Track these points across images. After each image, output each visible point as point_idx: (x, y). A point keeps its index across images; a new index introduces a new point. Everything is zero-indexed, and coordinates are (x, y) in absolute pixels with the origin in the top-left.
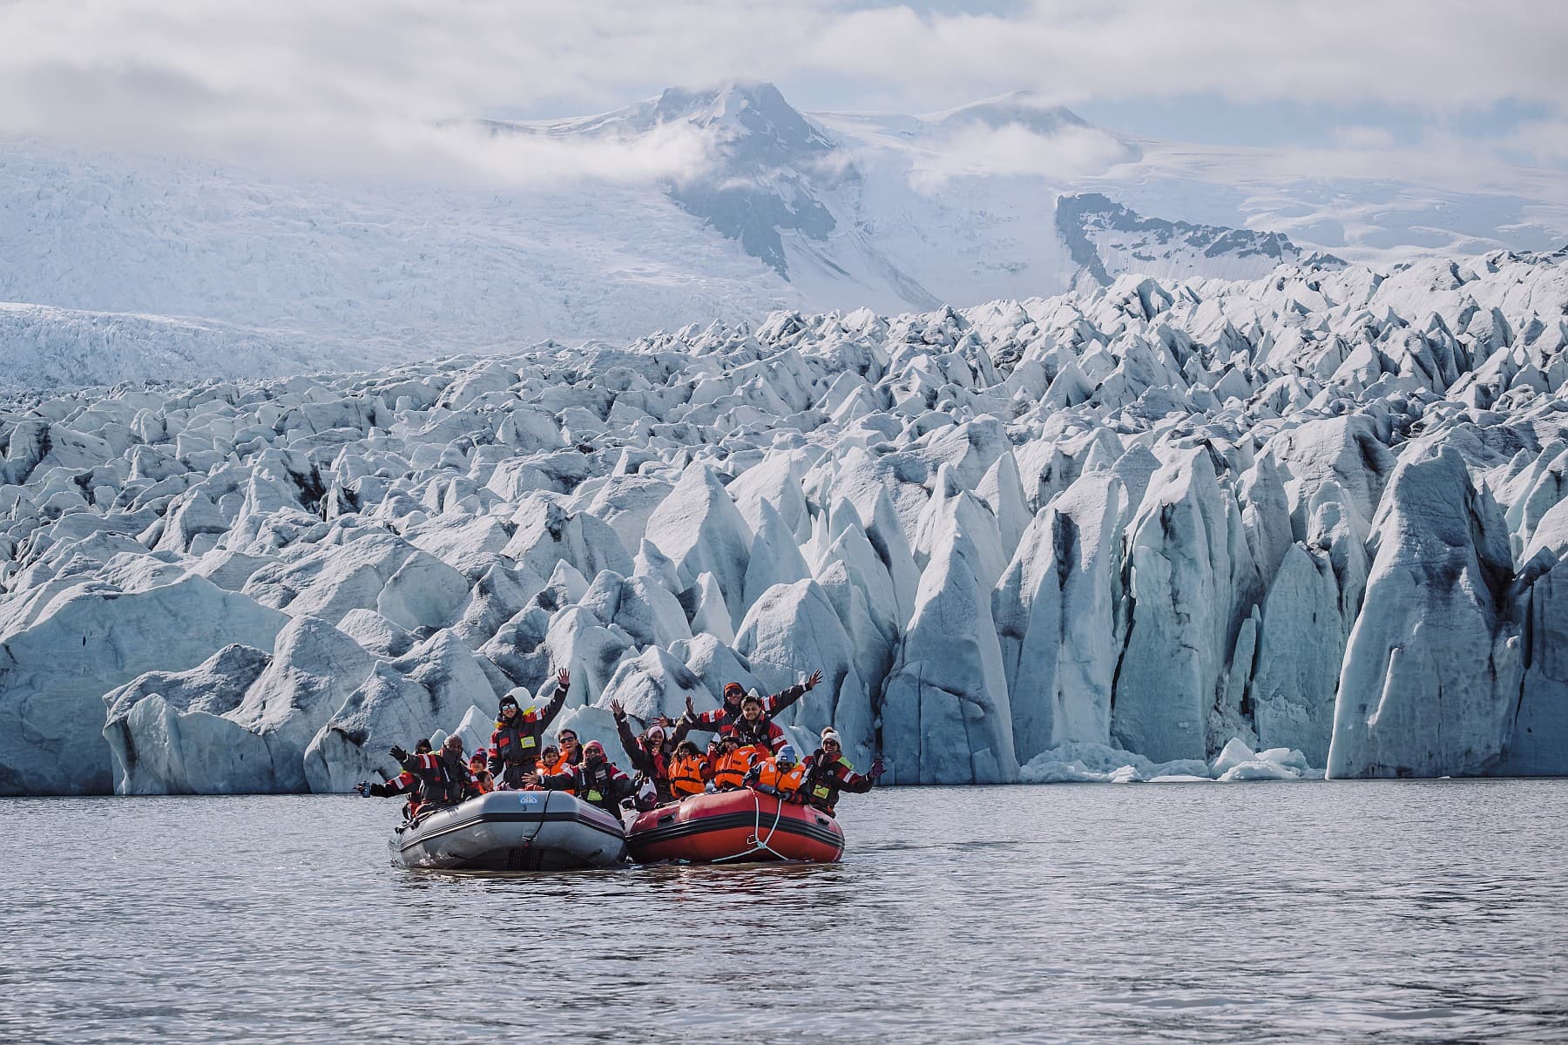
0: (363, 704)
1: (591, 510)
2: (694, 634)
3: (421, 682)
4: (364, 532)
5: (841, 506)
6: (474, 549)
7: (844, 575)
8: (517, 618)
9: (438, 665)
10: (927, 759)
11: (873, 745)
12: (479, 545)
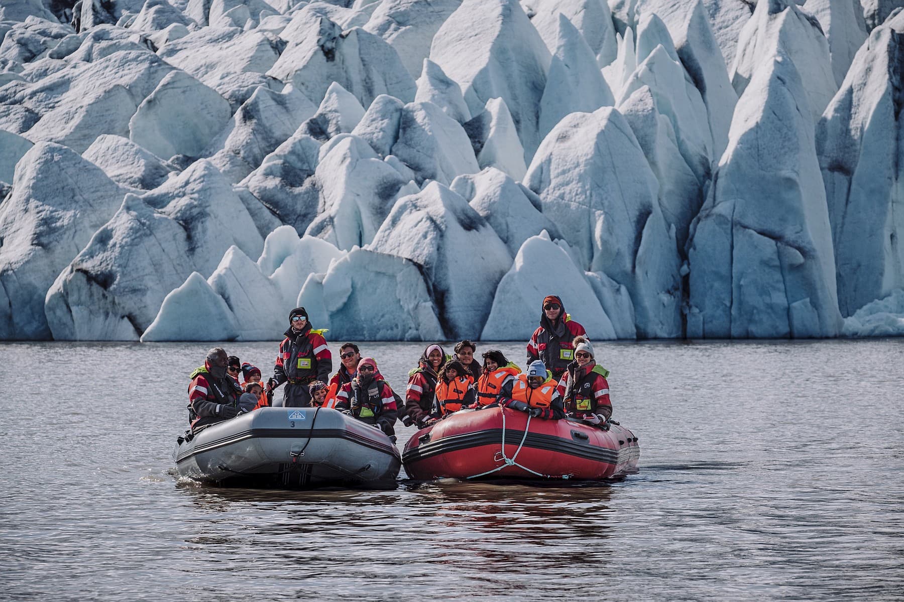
0: (111, 242)
1: (370, 26)
2: (482, 168)
3: (176, 219)
4: (116, 47)
5: (650, 24)
6: (238, 69)
7: (650, 103)
8: (284, 148)
9: (195, 199)
10: (740, 309)
11: (678, 293)
12: (244, 63)
